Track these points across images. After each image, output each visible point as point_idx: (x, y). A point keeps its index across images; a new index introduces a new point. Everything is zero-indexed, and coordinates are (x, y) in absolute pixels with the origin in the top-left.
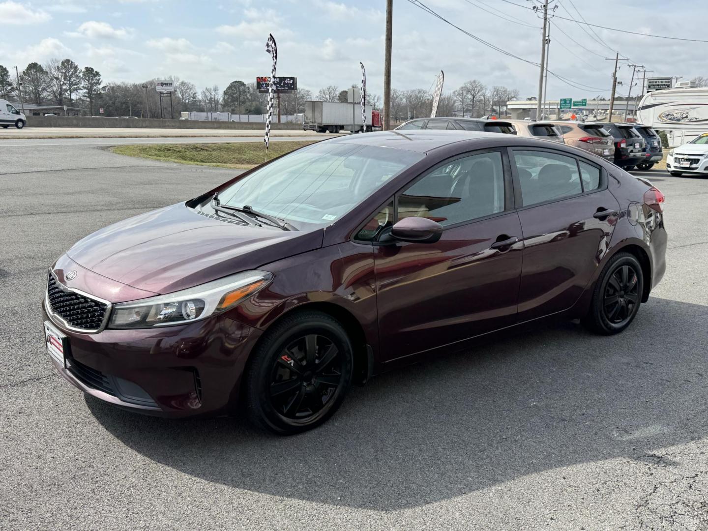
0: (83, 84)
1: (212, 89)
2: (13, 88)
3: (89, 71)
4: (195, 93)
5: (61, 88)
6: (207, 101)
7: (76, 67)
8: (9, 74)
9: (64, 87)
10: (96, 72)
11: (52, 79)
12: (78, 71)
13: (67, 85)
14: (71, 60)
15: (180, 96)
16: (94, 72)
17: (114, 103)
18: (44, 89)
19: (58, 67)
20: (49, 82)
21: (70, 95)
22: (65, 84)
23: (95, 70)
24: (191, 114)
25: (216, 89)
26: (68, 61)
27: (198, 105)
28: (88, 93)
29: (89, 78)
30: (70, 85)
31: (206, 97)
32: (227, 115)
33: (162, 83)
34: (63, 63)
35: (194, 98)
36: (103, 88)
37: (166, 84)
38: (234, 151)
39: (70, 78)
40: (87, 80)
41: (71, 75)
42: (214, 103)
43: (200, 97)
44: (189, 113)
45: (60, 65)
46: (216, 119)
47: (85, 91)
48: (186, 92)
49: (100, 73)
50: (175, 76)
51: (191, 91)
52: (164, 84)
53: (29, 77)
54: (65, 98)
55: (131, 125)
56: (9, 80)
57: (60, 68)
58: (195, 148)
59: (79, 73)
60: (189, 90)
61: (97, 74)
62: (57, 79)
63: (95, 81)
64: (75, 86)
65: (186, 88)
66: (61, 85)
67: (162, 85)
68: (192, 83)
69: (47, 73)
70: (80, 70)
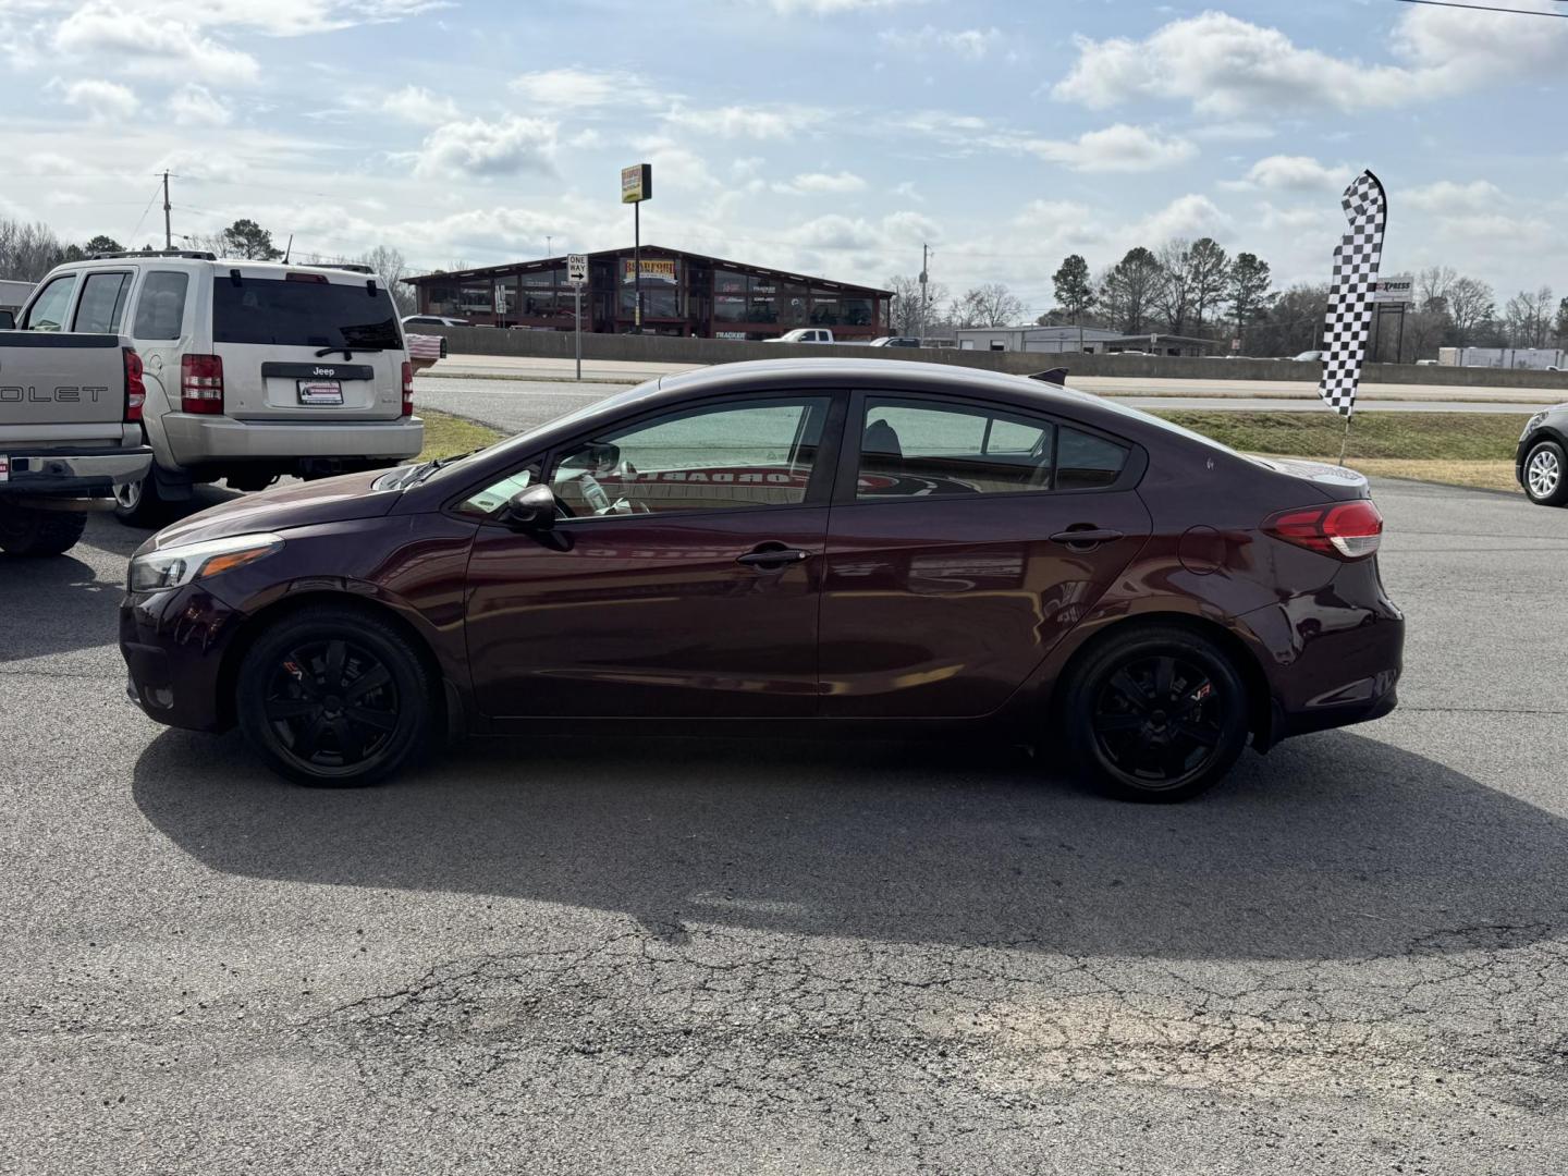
0: (1231, 288)
1: (1537, 295)
2: (1090, 299)
3: (1247, 261)
4: (1491, 306)
5: (1183, 298)
6: (1519, 323)
7: (1222, 253)
8: (1088, 271)
9: (1189, 296)
10: (1261, 263)
11: (1168, 280)
12: (1224, 263)
13: (1197, 291)
14: (1215, 239)
15: (1452, 312)
16: (1257, 264)
17: (1289, 328)
18: (1149, 301)
19: (1185, 255)
20: (1163, 286)
21: (1199, 312)
22: (1191, 290)
23: (1259, 259)
24: (1462, 351)
25: (1545, 296)
26: (1206, 242)
27: (1493, 333)
28: (1238, 308)
29: (1244, 276)
30: (1203, 291)
31: (1518, 313)
32: (1554, 356)
33: (1387, 284)
34: (1196, 247)
35: (1488, 316)
36: (1270, 296)
37: (1396, 286)
38: (1365, 430)
39: (1205, 277)
40: (1239, 280)
41: (1209, 270)
42: (1534, 327)
43: (1501, 314)
44: (1459, 350)
45: (1189, 250)
46: (1522, 364)
47: (1232, 303)
48: (1468, 302)
49: (1268, 266)
50: (1446, 269)
51: (1481, 301)
52: (1391, 285)
53: (1126, 275)
54: (1190, 318)
55: (1266, 374)
56: (1086, 283)
57: (1189, 256)
58: (1264, 420)
59: (1225, 266)
60: (1475, 299)
61: (1264, 267)
62: (1179, 278)
63: (1255, 282)
64: (1213, 294)
65: (1468, 294)
66: (1184, 292)
67: (1386, 289)
68: (1485, 282)
69: (1161, 268)
70: (1227, 259)
